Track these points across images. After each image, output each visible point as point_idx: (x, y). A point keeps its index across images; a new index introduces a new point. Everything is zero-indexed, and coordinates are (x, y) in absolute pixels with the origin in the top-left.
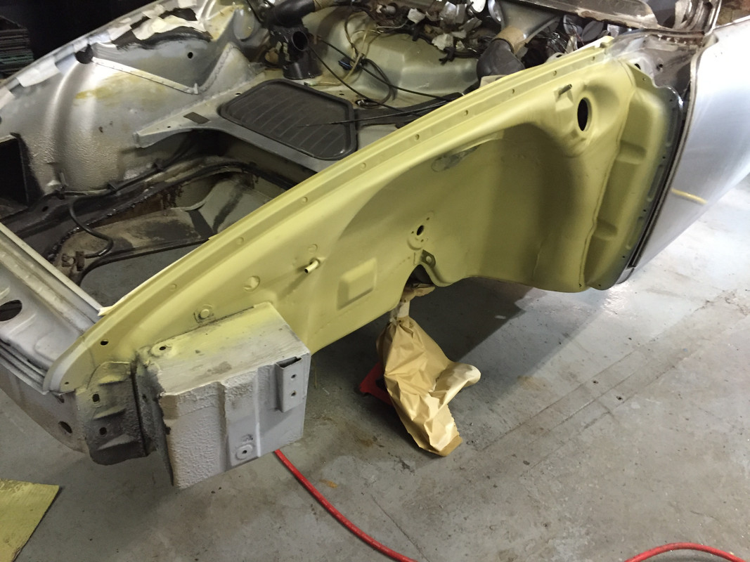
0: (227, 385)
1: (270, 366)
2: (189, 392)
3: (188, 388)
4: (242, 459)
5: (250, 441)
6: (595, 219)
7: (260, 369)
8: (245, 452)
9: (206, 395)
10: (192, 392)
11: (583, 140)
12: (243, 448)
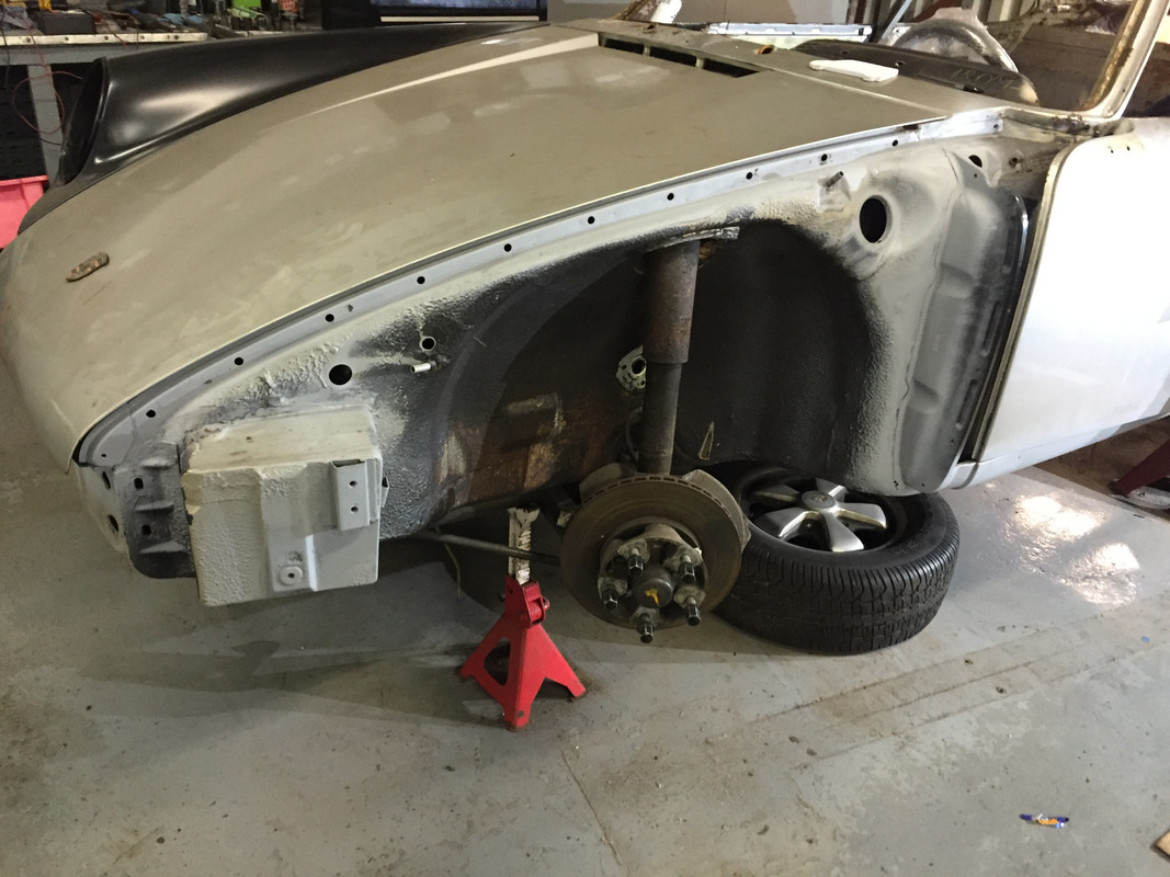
0: (264, 476)
1: (323, 464)
2: (216, 474)
3: (214, 468)
4: (287, 585)
5: (298, 563)
6: (910, 380)
7: (310, 467)
8: (292, 575)
9: (238, 483)
10: (219, 475)
11: (870, 255)
12: (290, 570)
